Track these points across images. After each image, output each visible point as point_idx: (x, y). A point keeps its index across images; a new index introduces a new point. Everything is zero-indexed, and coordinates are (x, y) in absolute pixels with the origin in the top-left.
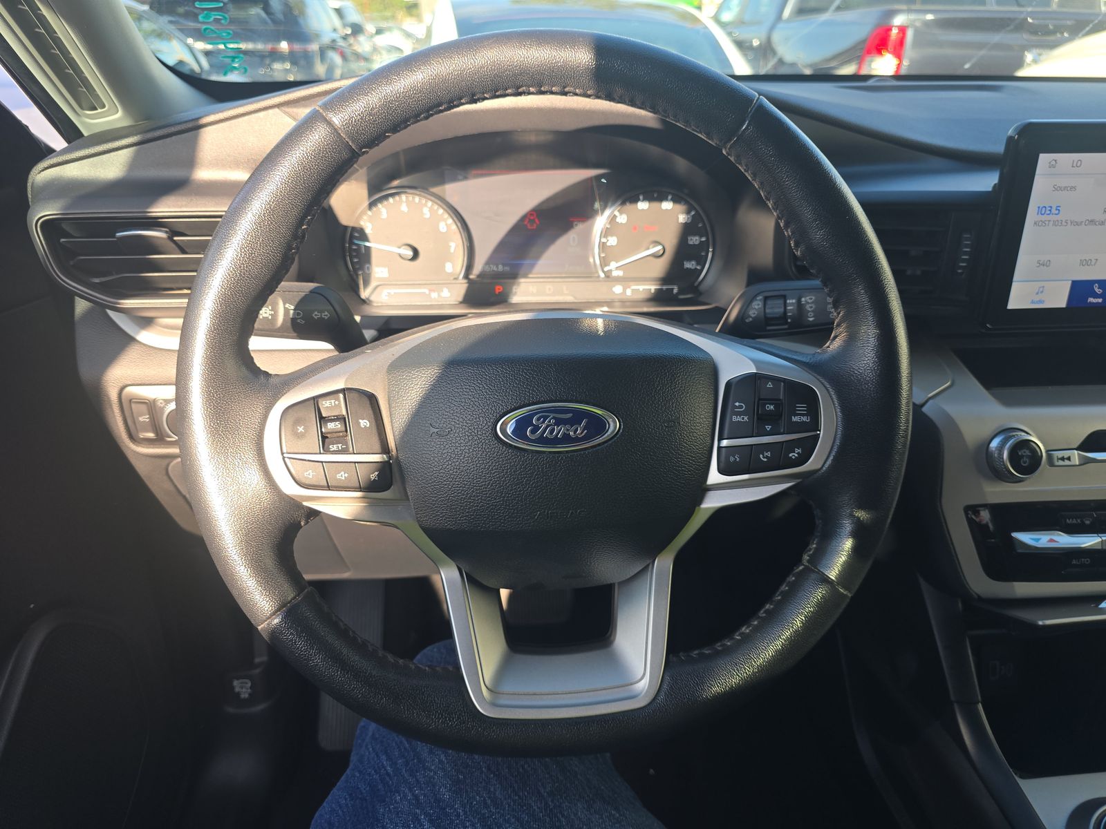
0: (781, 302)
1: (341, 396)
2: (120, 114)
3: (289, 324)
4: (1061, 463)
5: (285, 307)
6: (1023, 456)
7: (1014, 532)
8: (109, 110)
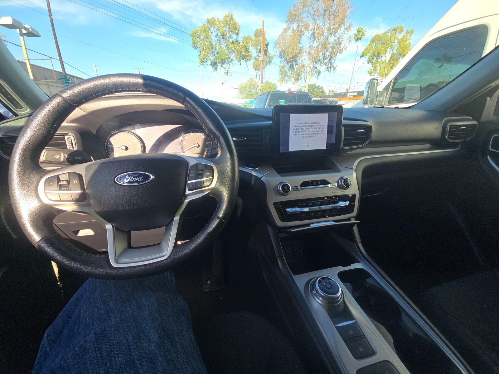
0: (215, 150)
1: (67, 174)
2: (29, 110)
3: (66, 160)
4: (296, 190)
5: (64, 155)
6: (285, 188)
7: (287, 208)
8: (25, 108)
